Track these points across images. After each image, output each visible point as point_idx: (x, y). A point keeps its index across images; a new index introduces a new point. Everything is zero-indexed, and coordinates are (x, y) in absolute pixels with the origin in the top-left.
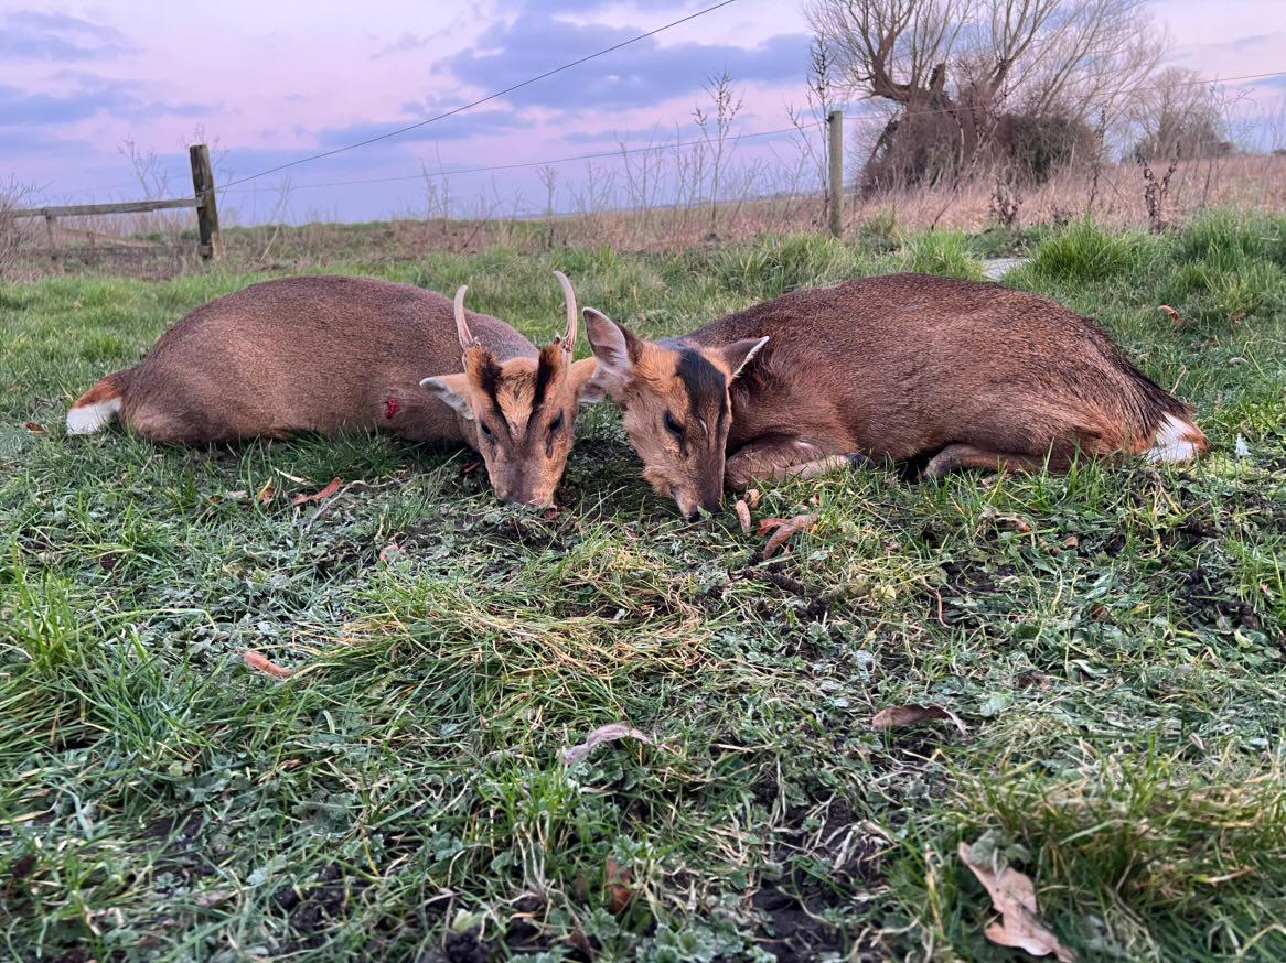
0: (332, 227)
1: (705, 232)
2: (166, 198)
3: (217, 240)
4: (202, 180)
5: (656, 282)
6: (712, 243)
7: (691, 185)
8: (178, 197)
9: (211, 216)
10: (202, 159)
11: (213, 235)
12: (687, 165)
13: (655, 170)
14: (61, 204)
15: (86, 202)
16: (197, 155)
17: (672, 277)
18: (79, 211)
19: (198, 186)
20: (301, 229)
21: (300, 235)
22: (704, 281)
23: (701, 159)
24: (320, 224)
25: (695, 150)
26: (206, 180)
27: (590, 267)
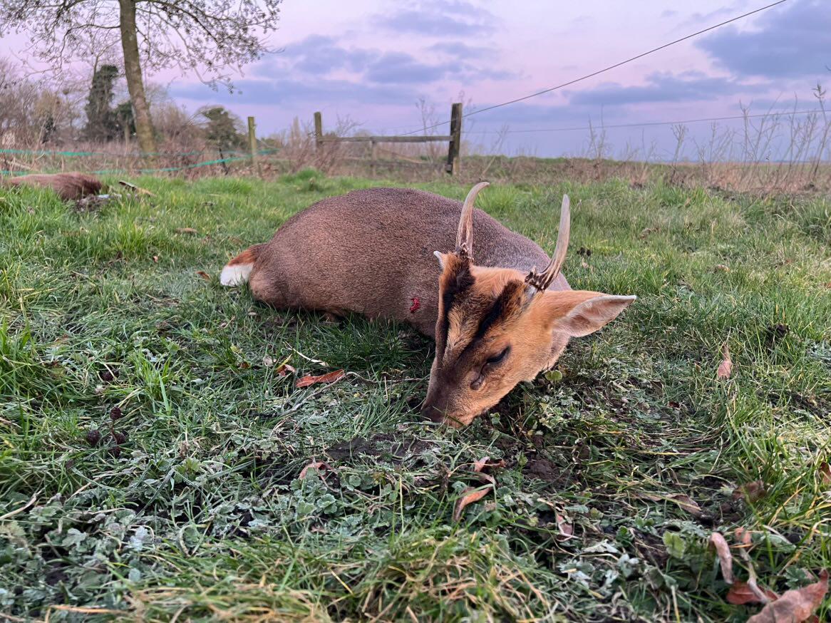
0: (531, 159)
1: (805, 183)
2: (435, 134)
3: (457, 162)
4: (455, 126)
5: (736, 219)
6: (810, 191)
7: (799, 144)
8: (441, 135)
9: (456, 147)
10: (458, 113)
11: (455, 159)
12: (799, 128)
13: (769, 131)
14: (380, 135)
15: (392, 134)
16: (456, 110)
17: (755, 217)
18: (388, 140)
19: (452, 129)
20: (512, 159)
21: (510, 163)
22: (784, 224)
23: (813, 124)
24: (524, 157)
25: (809, 118)
26: (457, 125)
27: (683, 201)
